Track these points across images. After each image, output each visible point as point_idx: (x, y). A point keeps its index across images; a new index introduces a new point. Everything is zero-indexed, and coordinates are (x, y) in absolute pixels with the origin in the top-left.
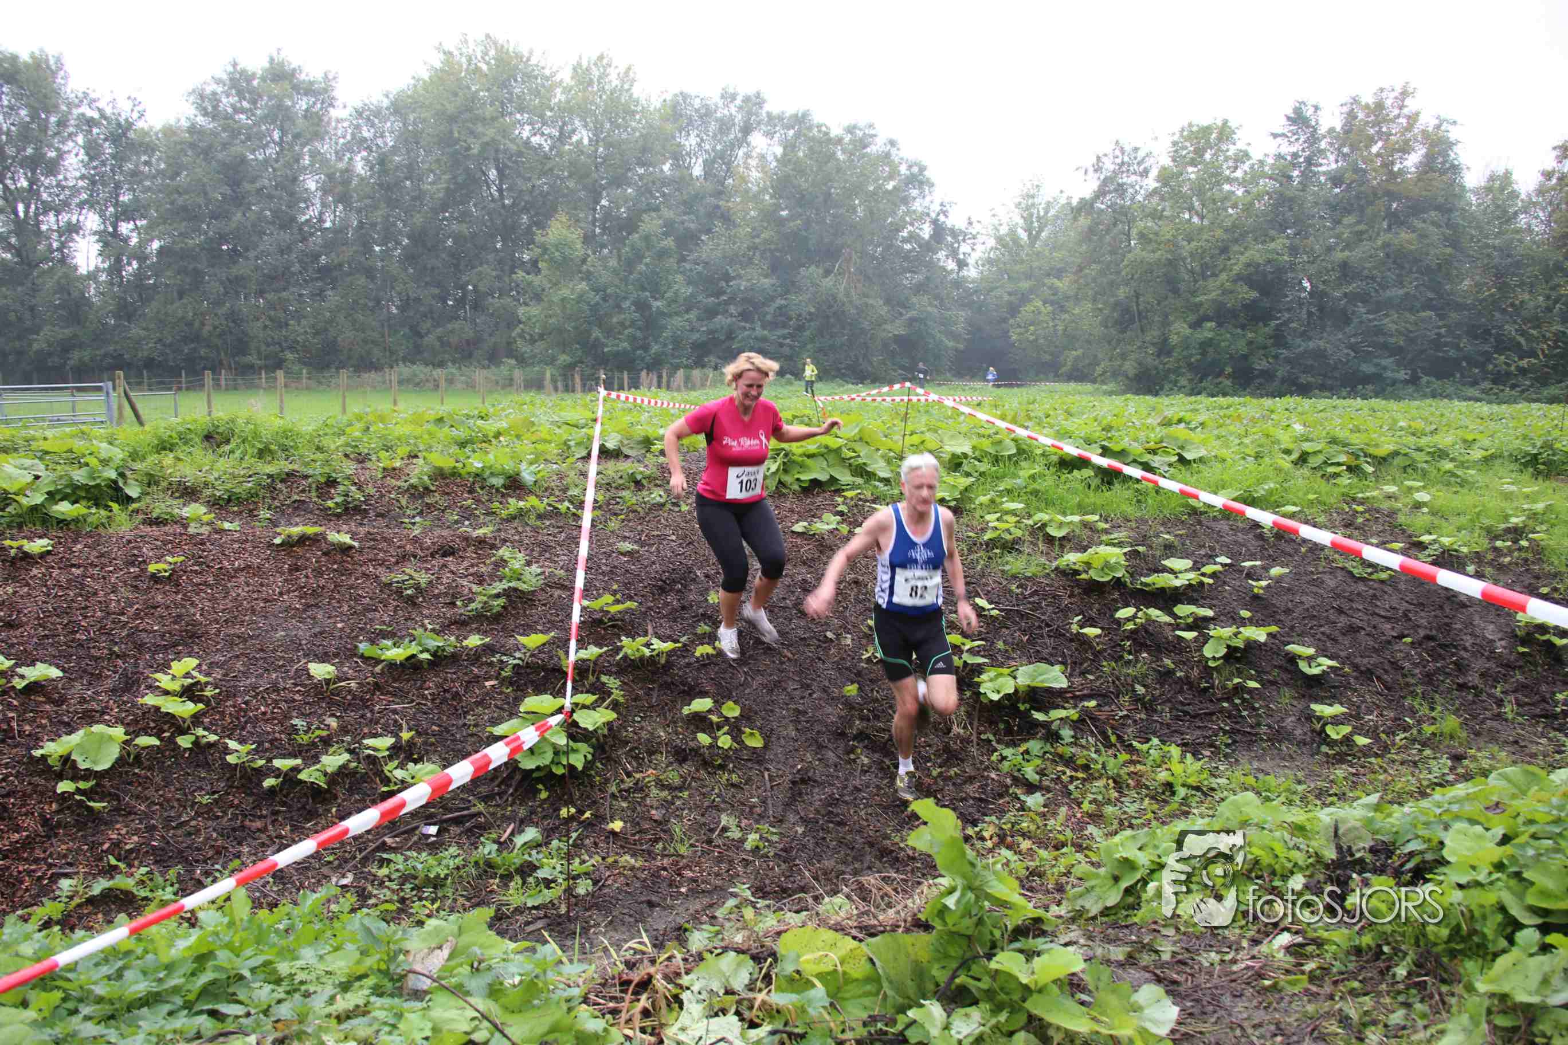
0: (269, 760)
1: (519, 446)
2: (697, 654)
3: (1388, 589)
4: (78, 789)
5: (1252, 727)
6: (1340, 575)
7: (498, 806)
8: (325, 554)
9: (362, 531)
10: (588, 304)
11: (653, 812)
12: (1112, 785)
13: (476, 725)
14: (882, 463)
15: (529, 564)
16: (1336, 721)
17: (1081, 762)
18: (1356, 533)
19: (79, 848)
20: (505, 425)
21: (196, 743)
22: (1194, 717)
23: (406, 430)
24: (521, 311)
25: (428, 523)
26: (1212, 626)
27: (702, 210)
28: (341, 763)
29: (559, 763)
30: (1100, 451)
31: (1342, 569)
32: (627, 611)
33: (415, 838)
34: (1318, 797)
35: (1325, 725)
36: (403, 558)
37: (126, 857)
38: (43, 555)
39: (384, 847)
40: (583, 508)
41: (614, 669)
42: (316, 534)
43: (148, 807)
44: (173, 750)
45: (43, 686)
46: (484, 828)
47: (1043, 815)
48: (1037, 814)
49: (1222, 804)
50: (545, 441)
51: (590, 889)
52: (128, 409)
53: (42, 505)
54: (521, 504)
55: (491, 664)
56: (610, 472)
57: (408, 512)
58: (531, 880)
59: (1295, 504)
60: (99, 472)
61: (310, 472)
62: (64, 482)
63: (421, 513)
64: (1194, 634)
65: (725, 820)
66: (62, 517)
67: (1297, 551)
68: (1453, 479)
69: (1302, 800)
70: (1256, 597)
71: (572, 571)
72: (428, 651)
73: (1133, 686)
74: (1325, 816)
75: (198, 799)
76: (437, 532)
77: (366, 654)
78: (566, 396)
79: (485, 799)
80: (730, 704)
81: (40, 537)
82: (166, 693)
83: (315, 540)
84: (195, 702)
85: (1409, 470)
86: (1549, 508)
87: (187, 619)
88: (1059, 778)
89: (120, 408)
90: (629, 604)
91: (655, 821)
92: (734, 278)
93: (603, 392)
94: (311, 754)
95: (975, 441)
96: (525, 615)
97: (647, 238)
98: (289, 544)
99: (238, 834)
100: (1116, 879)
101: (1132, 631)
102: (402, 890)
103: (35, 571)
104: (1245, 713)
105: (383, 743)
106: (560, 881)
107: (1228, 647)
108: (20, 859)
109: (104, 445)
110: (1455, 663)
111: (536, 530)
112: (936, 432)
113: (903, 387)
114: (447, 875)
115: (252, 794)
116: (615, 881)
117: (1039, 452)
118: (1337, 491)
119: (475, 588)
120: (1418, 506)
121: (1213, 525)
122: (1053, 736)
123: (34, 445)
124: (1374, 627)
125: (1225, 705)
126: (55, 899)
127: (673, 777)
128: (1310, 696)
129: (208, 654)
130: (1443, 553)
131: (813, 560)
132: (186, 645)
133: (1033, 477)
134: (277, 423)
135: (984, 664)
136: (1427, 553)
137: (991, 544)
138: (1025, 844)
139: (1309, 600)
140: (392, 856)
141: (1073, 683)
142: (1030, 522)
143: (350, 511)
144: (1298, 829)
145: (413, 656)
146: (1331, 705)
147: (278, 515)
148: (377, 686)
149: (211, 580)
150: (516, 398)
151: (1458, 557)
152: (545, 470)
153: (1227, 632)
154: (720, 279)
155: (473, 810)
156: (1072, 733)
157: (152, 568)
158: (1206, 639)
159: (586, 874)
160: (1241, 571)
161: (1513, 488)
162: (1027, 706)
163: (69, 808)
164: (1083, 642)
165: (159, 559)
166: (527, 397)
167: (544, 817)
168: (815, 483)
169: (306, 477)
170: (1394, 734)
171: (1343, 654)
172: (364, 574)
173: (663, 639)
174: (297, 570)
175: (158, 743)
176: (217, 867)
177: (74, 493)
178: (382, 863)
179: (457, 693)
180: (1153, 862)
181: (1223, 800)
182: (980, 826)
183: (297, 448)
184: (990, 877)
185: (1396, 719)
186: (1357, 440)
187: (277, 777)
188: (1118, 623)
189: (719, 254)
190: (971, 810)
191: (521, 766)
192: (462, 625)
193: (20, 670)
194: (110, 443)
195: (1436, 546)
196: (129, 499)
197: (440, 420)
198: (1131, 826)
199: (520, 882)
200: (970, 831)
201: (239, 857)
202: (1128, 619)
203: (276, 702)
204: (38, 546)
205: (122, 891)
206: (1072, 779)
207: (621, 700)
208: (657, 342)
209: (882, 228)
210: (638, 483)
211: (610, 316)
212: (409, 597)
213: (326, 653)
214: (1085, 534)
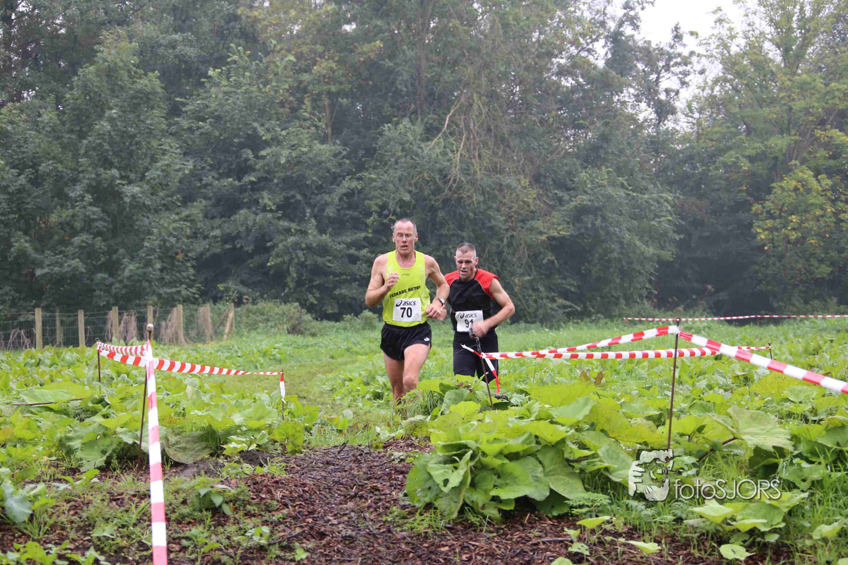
10: (4, 190)
50: (22, 442)
92: (267, 144)
97: (110, 73)
112: (706, 409)
154: (242, 146)
168: (525, 503)
189: (239, 100)
208: (132, 258)
209: (522, 51)
210: (216, 511)
211: (46, 211)
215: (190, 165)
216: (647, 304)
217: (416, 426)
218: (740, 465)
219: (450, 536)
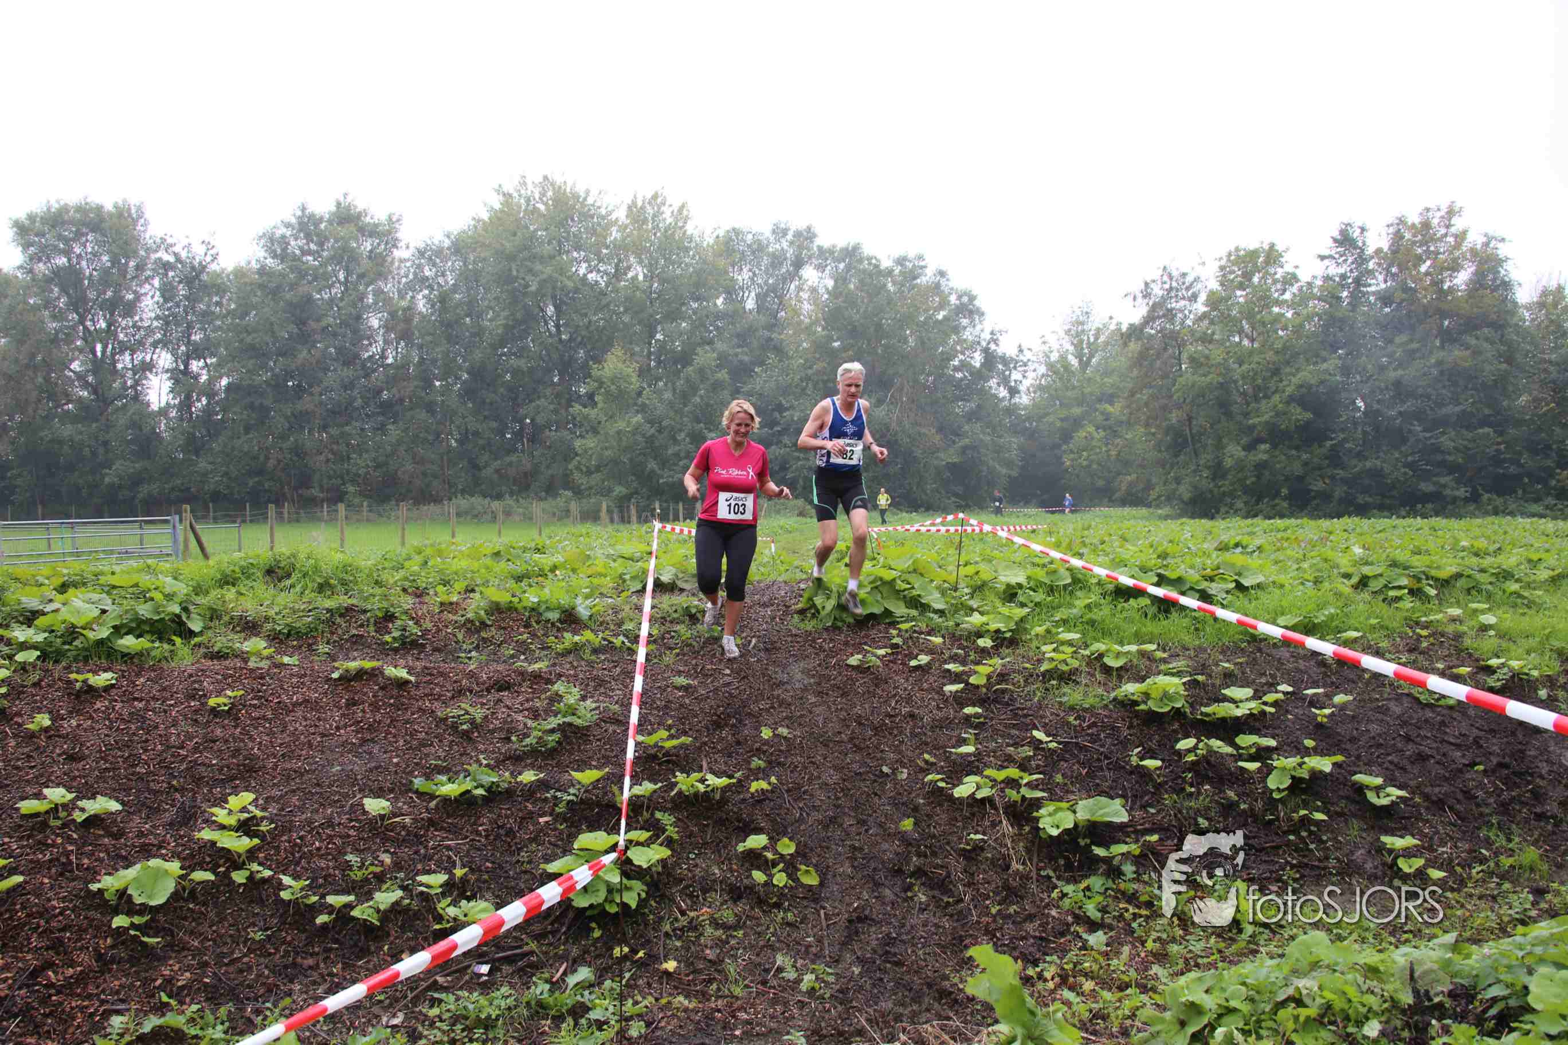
0: (323, 896)
1: (574, 581)
2: (752, 790)
3: (1455, 715)
4: (132, 924)
5: (1320, 861)
6: (1406, 701)
7: (551, 944)
8: (382, 688)
9: (419, 665)
10: (644, 436)
11: (708, 951)
12: (1176, 922)
13: (530, 862)
14: (937, 595)
15: (583, 698)
16: (1408, 853)
17: (1144, 898)
18: (1421, 658)
19: (132, 984)
20: (562, 560)
21: (251, 878)
22: (1261, 850)
23: (464, 564)
24: (578, 443)
25: (484, 658)
26: (1275, 756)
27: (755, 344)
28: (394, 900)
29: (612, 901)
30: (1156, 579)
31: (1408, 695)
32: (682, 746)
33: (467, 977)
34: (1392, 934)
35: (1396, 858)
36: (459, 693)
37: (177, 994)
38: (107, 689)
39: (435, 986)
40: (638, 643)
41: (669, 806)
42: (373, 669)
43: (201, 942)
44: (228, 885)
45: (103, 820)
46: (536, 967)
47: (1106, 955)
48: (1100, 953)
49: (1293, 944)
50: (601, 575)
51: (643, 1031)
52: (193, 543)
53: (108, 638)
54: (577, 638)
55: (546, 799)
56: (665, 606)
57: (465, 646)
58: (583, 1021)
59: (1356, 630)
60: (164, 606)
61: (369, 607)
62: (129, 616)
63: (477, 648)
64: (1257, 765)
65: (780, 960)
66: (126, 651)
67: (1360, 677)
68: (1519, 601)
69: (1376, 936)
70: (1320, 726)
71: (627, 707)
72: (482, 786)
73: (1195, 820)
74: (1400, 956)
75: (252, 935)
76: (494, 666)
77: (421, 790)
78: (621, 527)
79: (538, 937)
80: (786, 840)
81: (105, 671)
82: (223, 827)
83: (373, 674)
84: (251, 837)
85: (1474, 592)
87: (245, 753)
88: (1121, 915)
89: (186, 541)
90: (683, 739)
91: (710, 961)
92: (787, 409)
93: (657, 525)
94: (364, 890)
95: (1030, 571)
96: (579, 750)
97: (701, 371)
98: (347, 679)
99: (290, 971)
100: (1183, 1024)
101: (1193, 763)
102: (453, 1031)
103: (98, 705)
104: (1312, 846)
105: (436, 880)
106: (613, 1022)
107: (1293, 778)
108: (73, 995)
109: (169, 580)
110: (1531, 791)
111: (590, 664)
112: (990, 561)
113: (956, 517)
114: (497, 1019)
115: (305, 931)
116: (668, 1023)
117: (1094, 581)
118: (1400, 615)
119: (529, 723)
120: (1484, 628)
121: (1274, 652)
122: (1114, 872)
123: (103, 580)
124: (1444, 755)
125: (1292, 837)
126: (105, 1036)
127: (727, 915)
128: (1380, 828)
129: (264, 789)
130: (1513, 677)
131: (867, 693)
132: (243, 779)
133: (1088, 607)
134: (338, 557)
135: (1042, 798)
136: (1495, 677)
137: (1048, 675)
138: (1088, 985)
139: (1375, 728)
140: (443, 996)
141: (1134, 817)
142: (1087, 652)
143: (408, 646)
144: (1372, 971)
145: (468, 792)
146: (1402, 837)
147: (337, 650)
148: (431, 822)
149: (269, 714)
150: (573, 530)
151: (1528, 681)
152: (601, 605)
153: (1291, 762)
154: (773, 410)
155: (526, 948)
156: (1134, 868)
157: (212, 702)
158: (1270, 769)
159: (640, 1016)
160: (1303, 699)
162: (1088, 841)
163: (123, 943)
164: (1144, 774)
165: (219, 693)
166: (583, 528)
167: (598, 957)
169: (365, 612)
170: (1470, 867)
171: (1412, 783)
172: (420, 709)
173: (717, 774)
174: (354, 704)
175: (212, 877)
176: (268, 1005)
177: (138, 627)
178: (434, 1002)
179: (511, 829)
180: (1220, 1006)
181: (1293, 938)
182: (1041, 966)
183: (356, 583)
184: (1052, 1027)
185: (1470, 851)
186: (1418, 563)
187: (330, 913)
188: (1180, 754)
189: (773, 384)
190: (1031, 949)
191: (575, 904)
192: (517, 760)
193: (79, 803)
194: (175, 578)
195: (1506, 670)
196: (192, 634)
197: (497, 554)
198: (1197, 965)
199: (572, 1023)
200: (1031, 972)
201: (290, 995)
202: (1189, 751)
203: (330, 836)
204: (102, 679)
205: (172, 1029)
206: (1135, 916)
207: (676, 836)
209: (934, 357)
210: (692, 616)
212: (466, 733)
213: (381, 789)
214: (1143, 663)
218: (997, 594)
219: (825, 634)
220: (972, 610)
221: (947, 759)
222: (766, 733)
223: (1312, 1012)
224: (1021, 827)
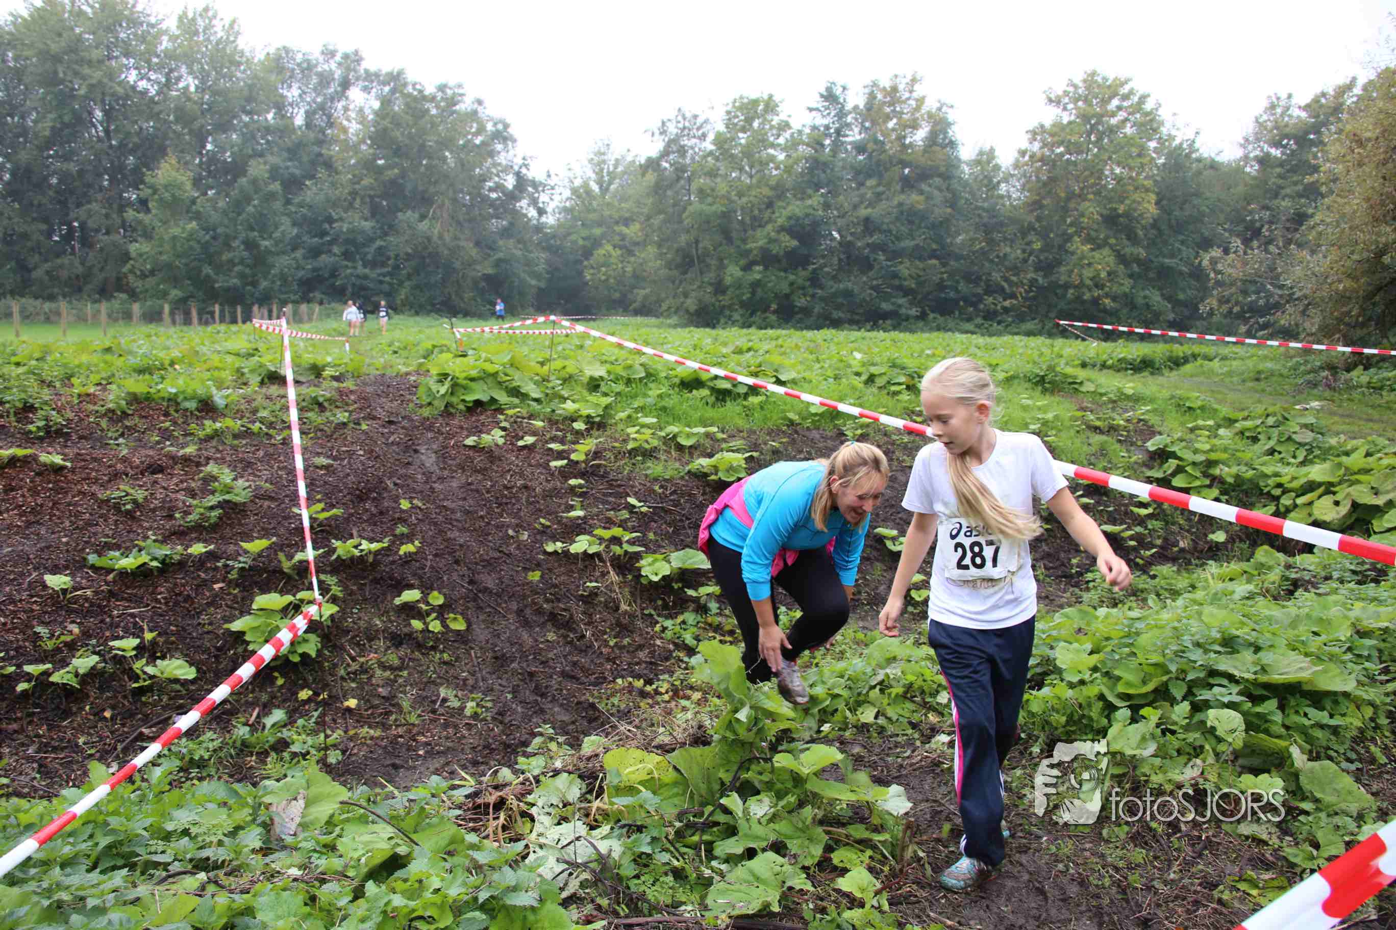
0: (19, 666)
2: (401, 552)
8: (38, 474)
9: (71, 452)
10: (198, 242)
11: (380, 690)
13: (210, 624)
14: (532, 386)
15: (235, 479)
17: (728, 627)
20: (178, 354)
23: (84, 358)
24: (131, 248)
25: (132, 444)
27: (305, 158)
28: (92, 664)
29: (293, 653)
32: (336, 518)
36: (116, 476)
39: (140, 737)
41: (331, 569)
42: (25, 456)
46: (233, 713)
50: (218, 369)
51: (340, 758)
54: (218, 425)
55: (217, 568)
57: (110, 434)
58: (286, 755)
61: (7, 398)
63: (122, 435)
65: (443, 692)
72: (155, 559)
76: (144, 452)
77: (96, 565)
80: (435, 593)
83: (25, 461)
86: (1056, 417)
90: (335, 511)
91: (383, 697)
92: (336, 221)
94: (60, 658)
95: (607, 366)
96: (240, 524)
97: (254, 182)
105: (128, 644)
106: (313, 752)
111: (234, 448)
112: (566, 358)
113: (547, 320)
114: (208, 758)
115: (5, 699)
116: (360, 750)
117: (663, 374)
119: (190, 501)
121: (808, 434)
122: (702, 609)
127: (393, 658)
131: (486, 469)
133: (660, 396)
135: (641, 552)
137: (633, 452)
138: (697, 696)
142: (663, 434)
143: (53, 434)
145: (144, 564)
148: (111, 594)
152: (232, 395)
154: (323, 221)
156: (717, 605)
159: (335, 746)
161: (1029, 402)
162: (681, 585)
167: (284, 701)
168: (478, 403)
172: (80, 492)
173: (371, 540)
174: (12, 490)
179: (188, 596)
182: (656, 683)
187: (29, 681)
189: (321, 197)
190: (646, 671)
192: (181, 535)
197: (108, 350)
199: (276, 757)
200: (649, 688)
201: (2, 758)
203: (13, 612)
207: (340, 595)
208: (265, 278)
209: (471, 178)
210: (320, 405)
211: (220, 253)
212: (128, 512)
213: (56, 566)
214: (708, 443)
215: (295, 231)
216: (531, 310)
217: (421, 364)
218: (583, 385)
219: (440, 419)
220: (565, 399)
221: (559, 522)
222: (405, 505)
223: (898, 690)
224: (624, 575)
